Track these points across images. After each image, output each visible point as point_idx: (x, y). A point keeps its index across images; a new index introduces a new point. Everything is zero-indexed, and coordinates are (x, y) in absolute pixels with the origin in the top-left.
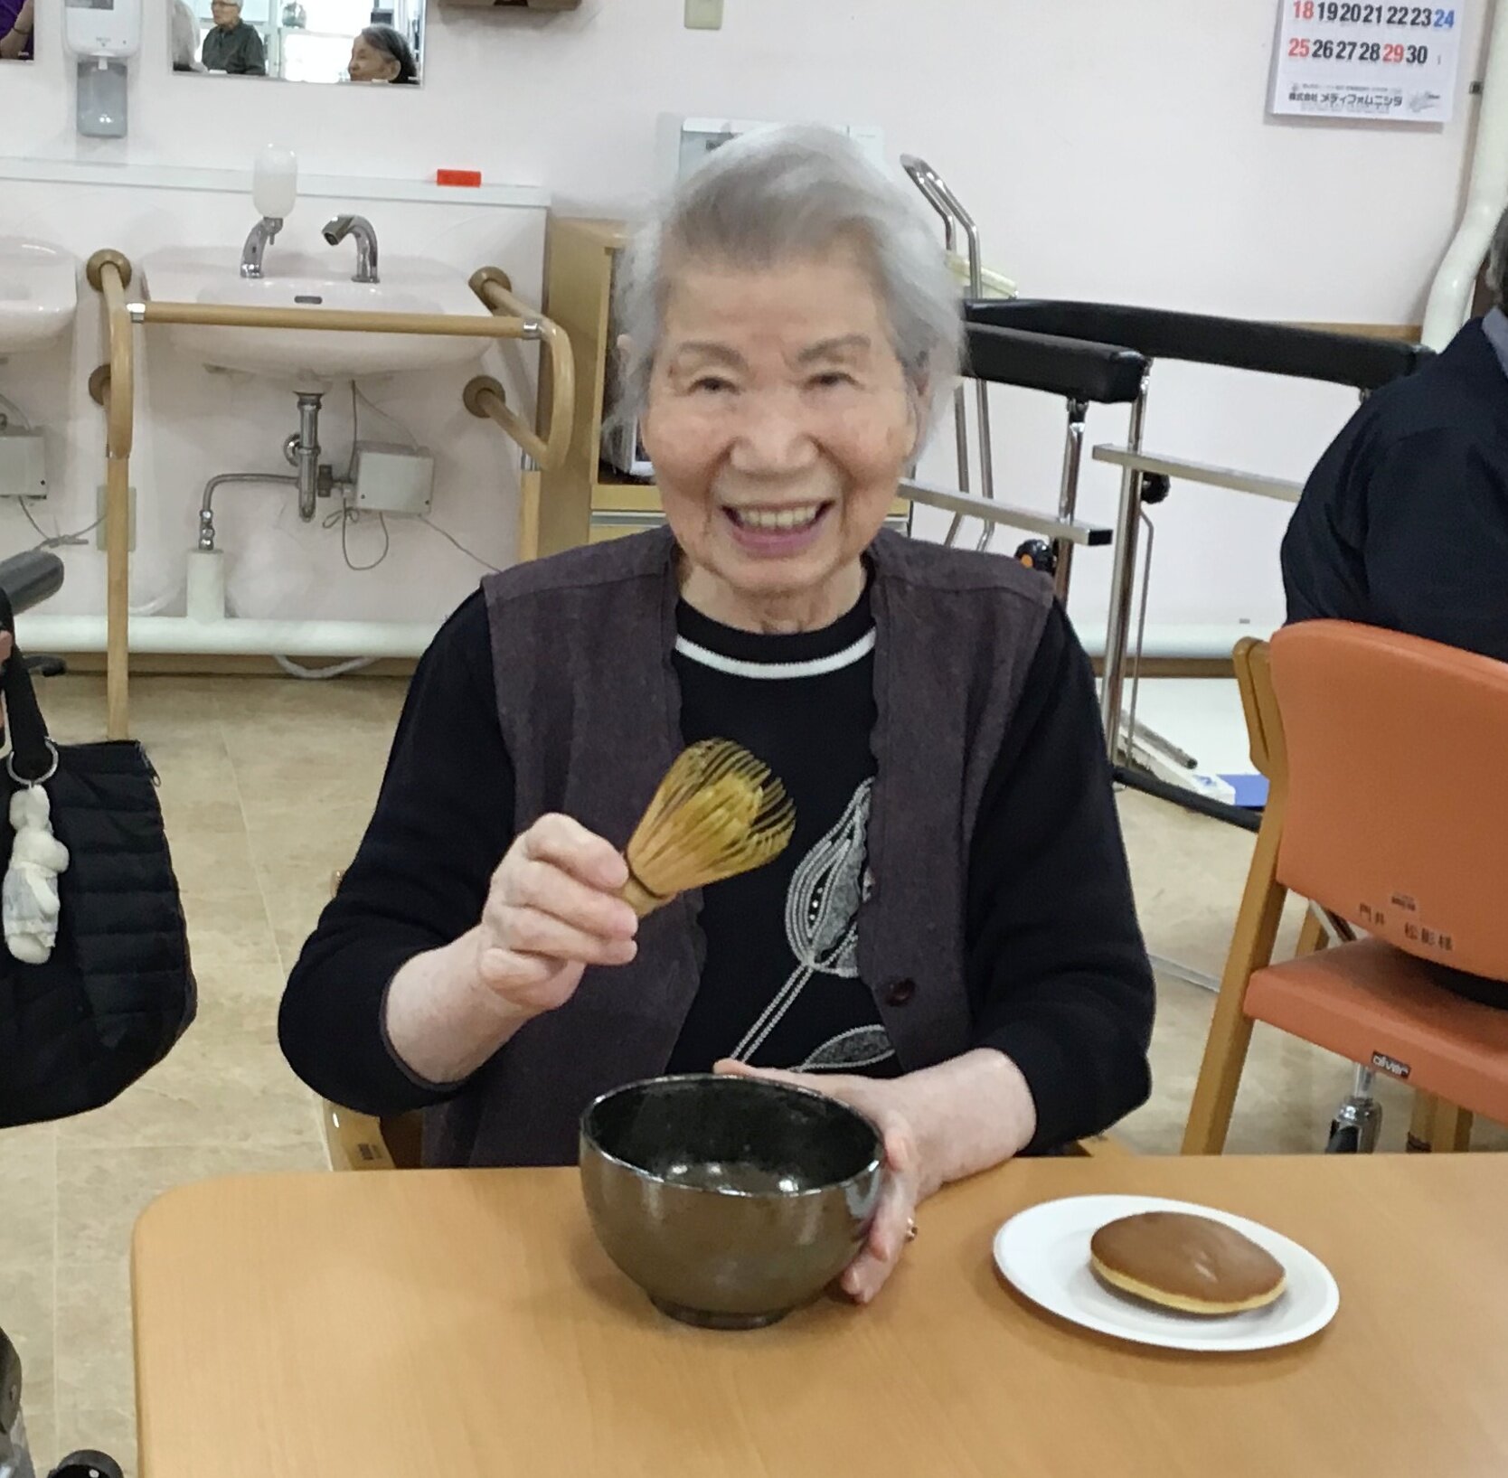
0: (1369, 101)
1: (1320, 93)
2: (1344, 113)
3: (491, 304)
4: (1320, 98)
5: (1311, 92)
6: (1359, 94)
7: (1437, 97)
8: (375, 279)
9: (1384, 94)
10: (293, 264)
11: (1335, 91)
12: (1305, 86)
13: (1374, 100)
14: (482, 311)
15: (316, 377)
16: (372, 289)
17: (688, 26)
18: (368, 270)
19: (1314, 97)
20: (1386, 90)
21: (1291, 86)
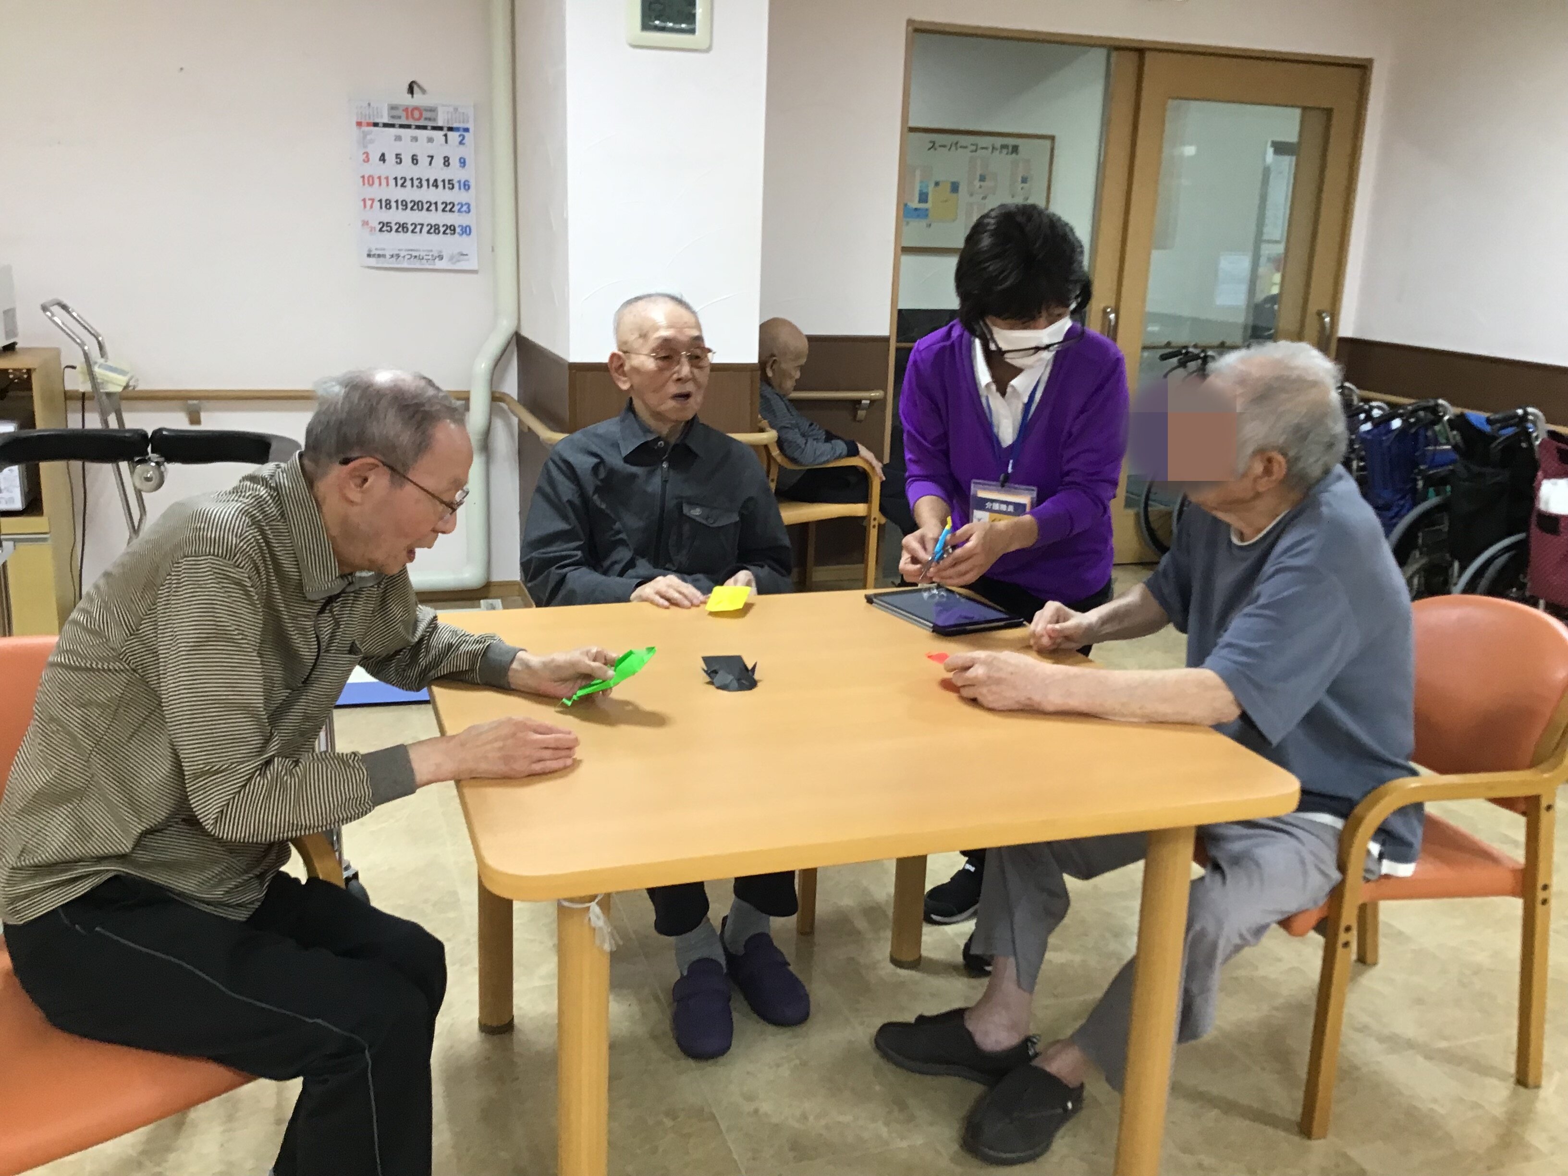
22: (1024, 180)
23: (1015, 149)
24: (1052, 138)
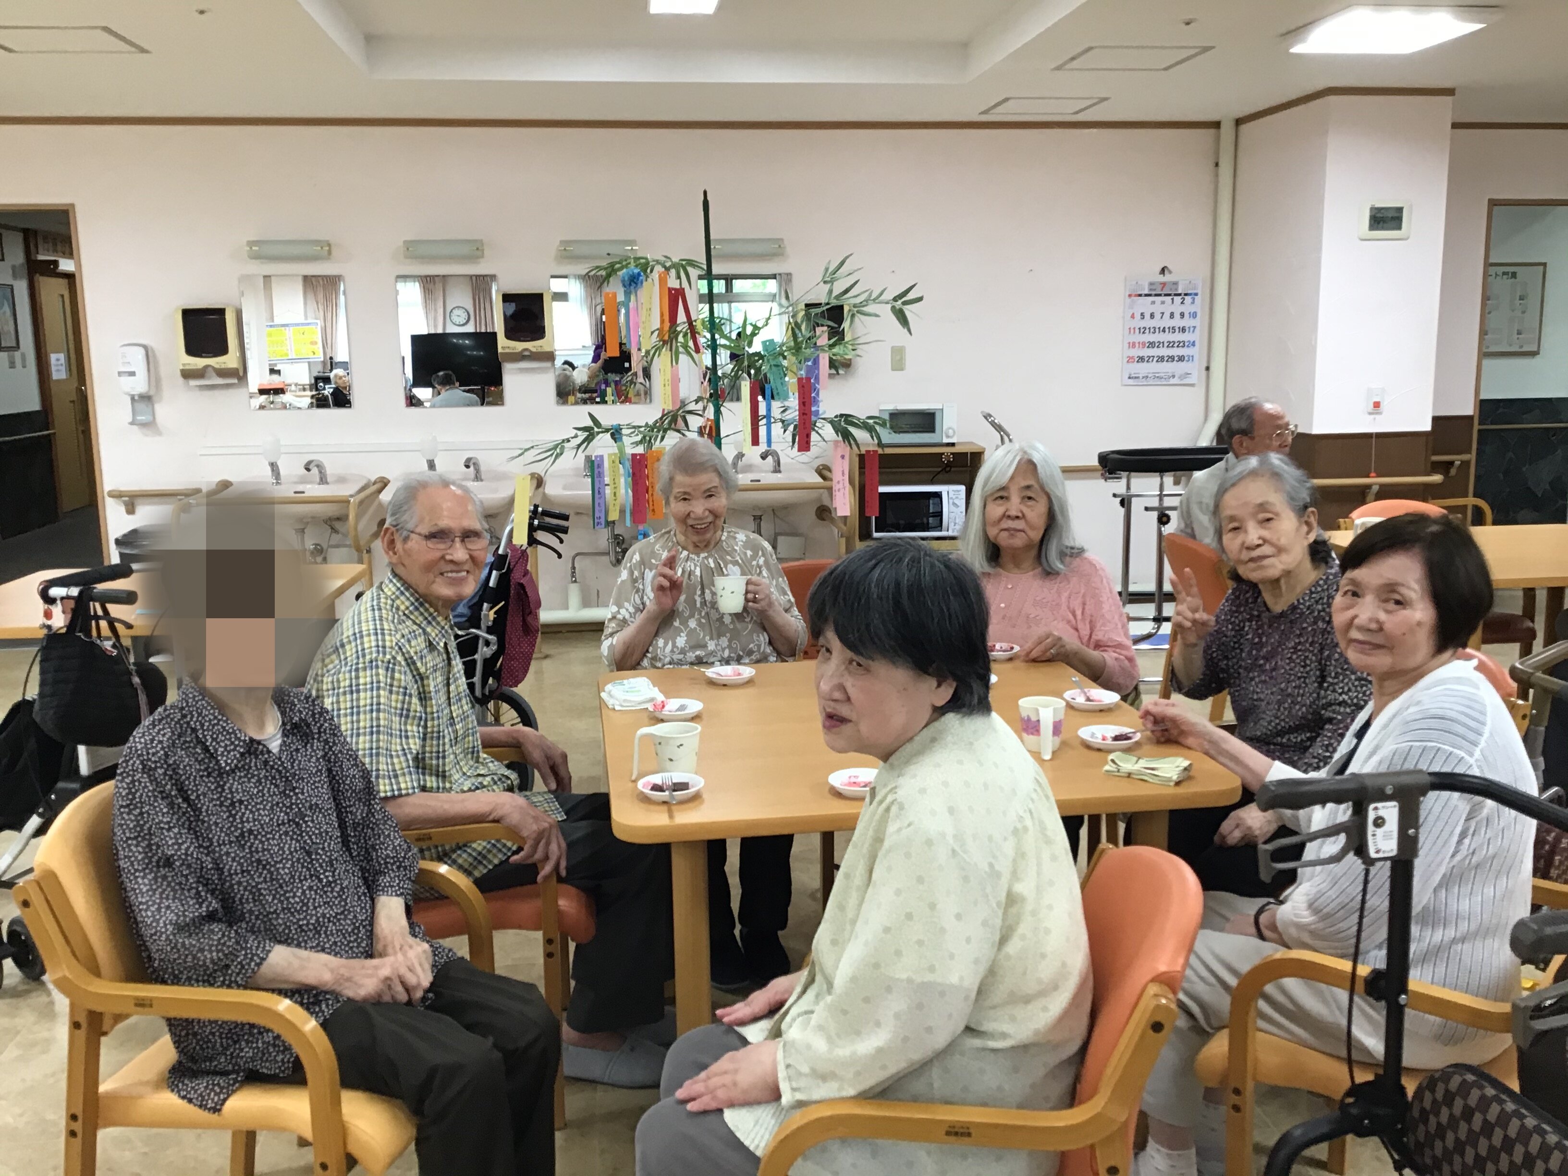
1: (1141, 375)
2: (1152, 383)
3: (824, 478)
4: (1141, 377)
5: (1137, 375)
6: (1158, 375)
7: (1192, 374)
8: (780, 472)
9: (1167, 374)
10: (749, 468)
11: (1149, 374)
12: (1135, 373)
13: (1164, 377)
14: (820, 480)
15: (760, 509)
16: (779, 475)
17: (893, 370)
18: (777, 469)
19: (1139, 377)
20: (1169, 372)
22: (1521, 298)
23: (1514, 275)
24: (1544, 265)
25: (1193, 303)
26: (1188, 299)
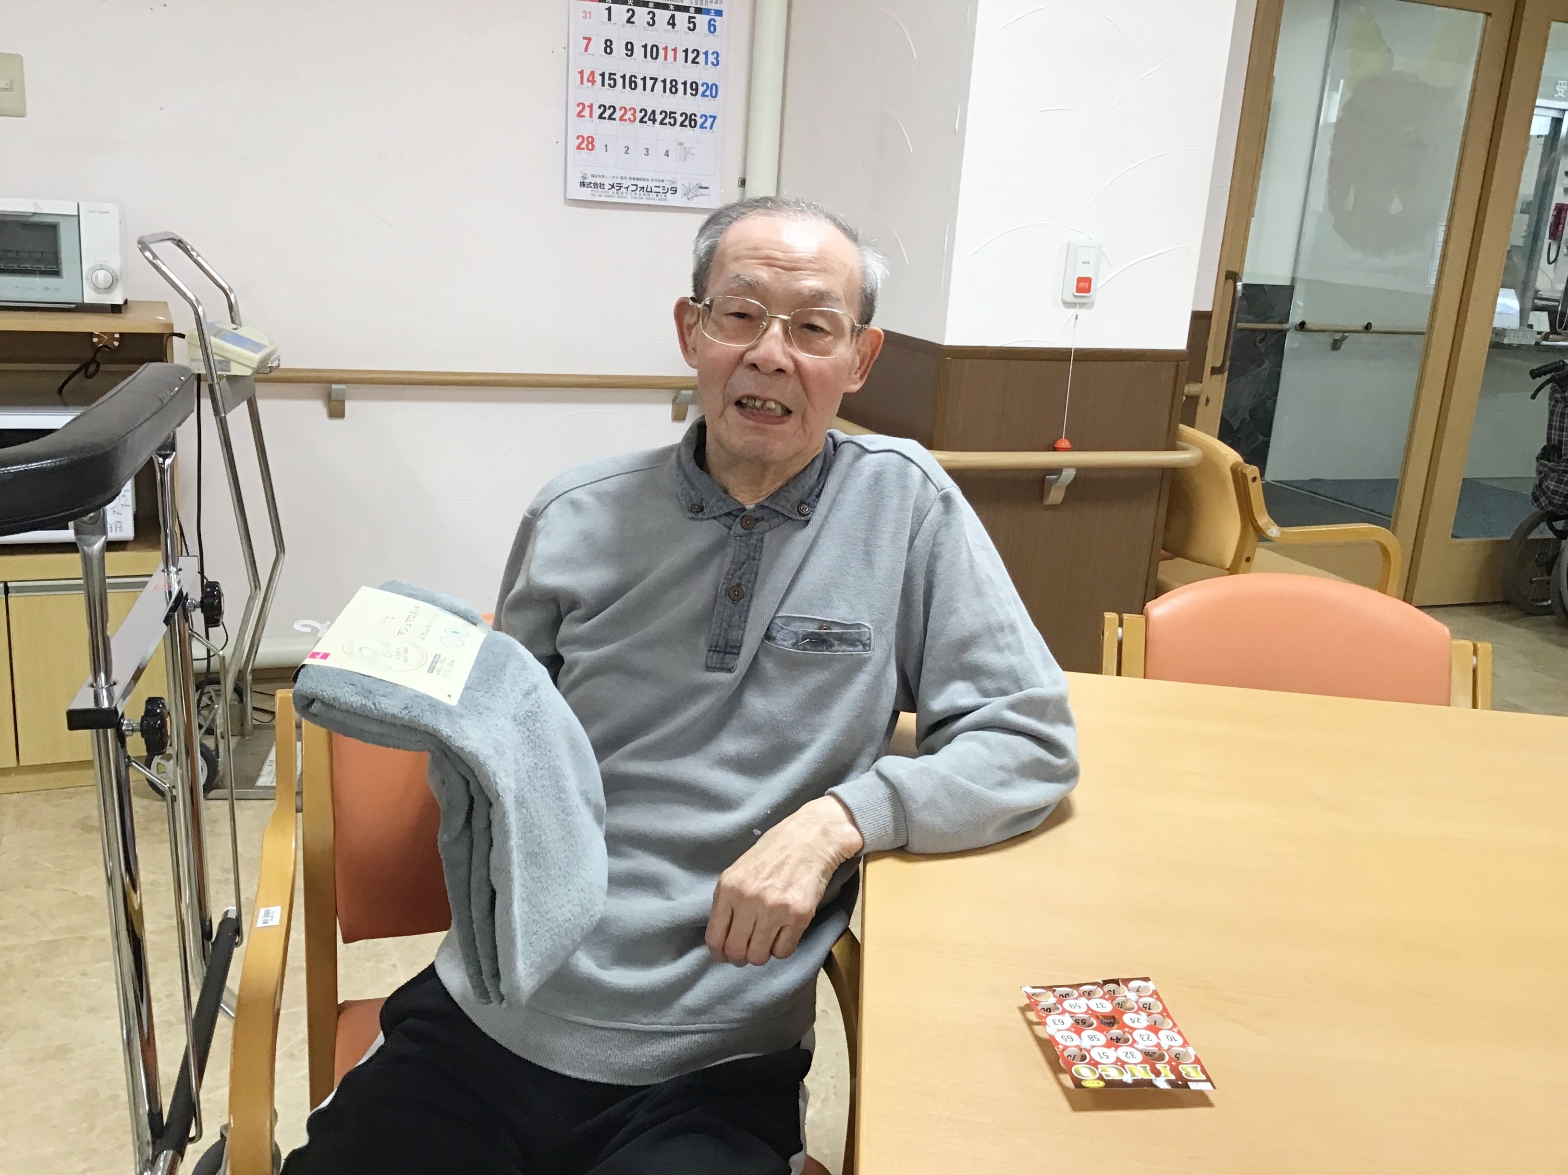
0: (649, 190)
1: (607, 182)
2: (629, 200)
4: (607, 187)
5: (598, 181)
6: (641, 184)
7: (707, 188)
9: (661, 184)
11: (620, 181)
12: (592, 176)
13: (654, 189)
19: (602, 185)
20: (663, 181)
21: (581, 175)
25: (712, 28)
26: (702, 20)
